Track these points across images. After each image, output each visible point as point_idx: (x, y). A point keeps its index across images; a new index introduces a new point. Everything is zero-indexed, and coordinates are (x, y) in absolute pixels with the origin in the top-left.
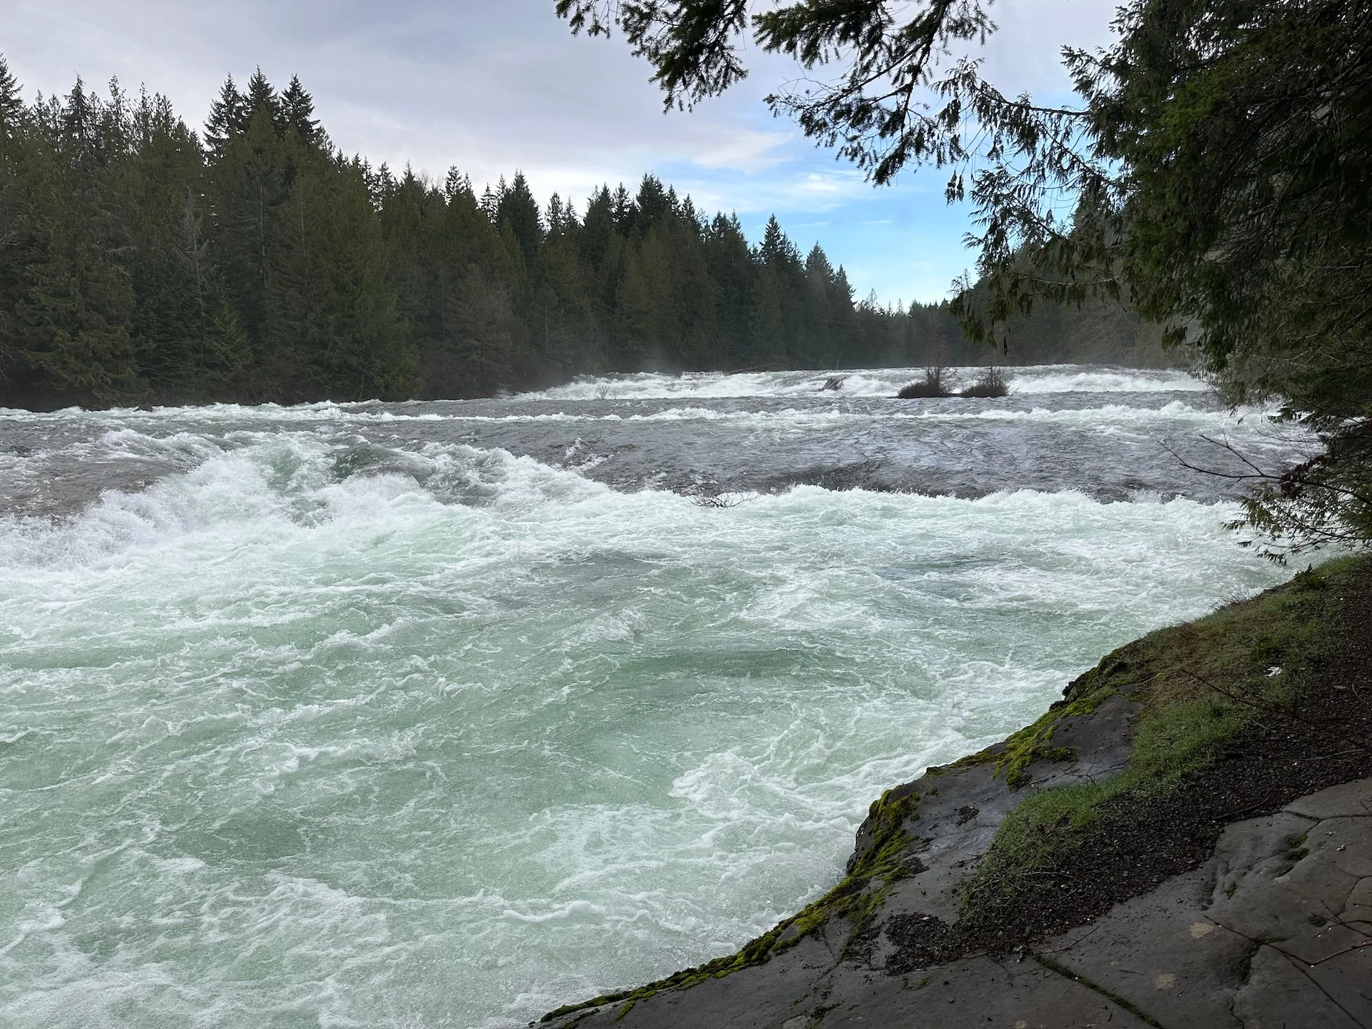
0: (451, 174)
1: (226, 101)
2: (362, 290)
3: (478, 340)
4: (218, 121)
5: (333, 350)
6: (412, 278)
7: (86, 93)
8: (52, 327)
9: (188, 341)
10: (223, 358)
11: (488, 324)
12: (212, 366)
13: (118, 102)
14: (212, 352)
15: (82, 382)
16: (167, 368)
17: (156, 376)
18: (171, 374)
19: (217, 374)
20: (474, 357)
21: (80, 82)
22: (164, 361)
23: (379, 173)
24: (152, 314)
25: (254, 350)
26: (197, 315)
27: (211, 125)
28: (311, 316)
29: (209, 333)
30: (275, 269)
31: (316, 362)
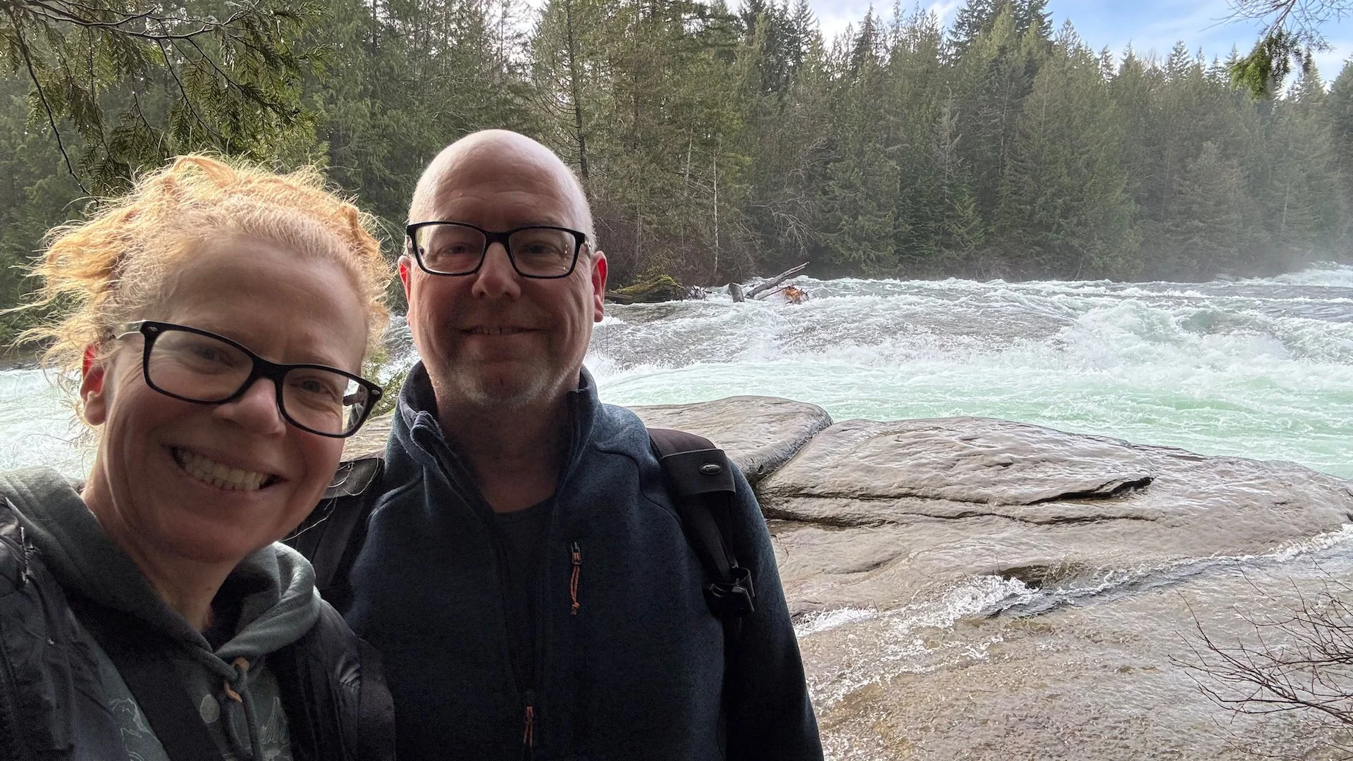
0: (1175, 50)
1: (970, 6)
2: (1093, 173)
3: (1201, 221)
4: (960, 26)
5: (1057, 232)
6: (1136, 159)
7: (874, 18)
8: (839, 213)
9: (932, 224)
10: (958, 239)
11: (1218, 204)
12: (948, 247)
13: (898, 21)
14: (950, 234)
15: (854, 257)
16: (914, 248)
17: (903, 254)
18: (917, 252)
19: (953, 253)
20: (1196, 239)
21: (871, 9)
22: (913, 241)
23: (1099, 57)
24: (908, 201)
25: (986, 233)
26: (941, 202)
27: (954, 30)
28: (1041, 200)
29: (948, 217)
30: (1012, 157)
31: (1037, 243)
